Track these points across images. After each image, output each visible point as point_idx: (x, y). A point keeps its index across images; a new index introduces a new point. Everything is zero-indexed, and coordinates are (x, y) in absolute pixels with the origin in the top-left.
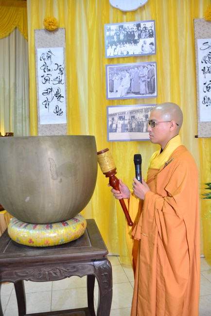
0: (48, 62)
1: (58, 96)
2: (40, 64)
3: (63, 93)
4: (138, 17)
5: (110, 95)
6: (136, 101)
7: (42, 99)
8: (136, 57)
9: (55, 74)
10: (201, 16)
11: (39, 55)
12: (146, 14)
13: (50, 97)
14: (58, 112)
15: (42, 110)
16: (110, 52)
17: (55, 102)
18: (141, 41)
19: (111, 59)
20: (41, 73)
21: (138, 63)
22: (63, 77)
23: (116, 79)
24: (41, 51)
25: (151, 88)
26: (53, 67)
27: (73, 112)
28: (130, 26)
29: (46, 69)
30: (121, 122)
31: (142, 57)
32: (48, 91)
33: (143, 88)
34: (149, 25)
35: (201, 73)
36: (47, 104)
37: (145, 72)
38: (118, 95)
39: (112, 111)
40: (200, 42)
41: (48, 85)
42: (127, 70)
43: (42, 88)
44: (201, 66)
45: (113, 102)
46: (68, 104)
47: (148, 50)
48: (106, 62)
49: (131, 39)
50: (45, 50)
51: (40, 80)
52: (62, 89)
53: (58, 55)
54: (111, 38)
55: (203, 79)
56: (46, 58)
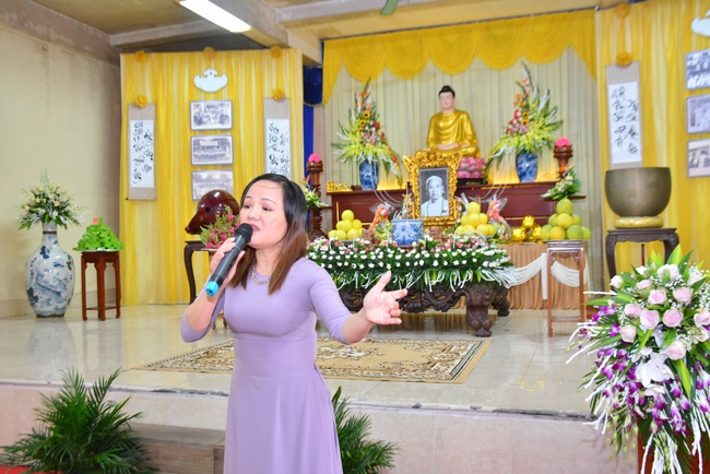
0: (621, 99)
1: (632, 133)
2: (612, 101)
3: (637, 130)
5: (691, 130)
7: (614, 137)
9: (628, 111)
11: (611, 92)
13: (623, 135)
14: (632, 150)
15: (615, 149)
16: (692, 83)
17: (629, 140)
19: (692, 91)
20: (612, 110)
22: (637, 114)
23: (698, 112)
24: (612, 88)
26: (626, 103)
27: (649, 146)
29: (618, 105)
30: (703, 157)
32: (622, 129)
36: (619, 141)
38: (701, 129)
39: (692, 145)
41: (621, 123)
43: (614, 126)
45: (694, 136)
46: (642, 141)
48: (687, 95)
50: (617, 87)
51: (612, 118)
52: (637, 126)
53: (632, 90)
54: (692, 67)
56: (618, 95)
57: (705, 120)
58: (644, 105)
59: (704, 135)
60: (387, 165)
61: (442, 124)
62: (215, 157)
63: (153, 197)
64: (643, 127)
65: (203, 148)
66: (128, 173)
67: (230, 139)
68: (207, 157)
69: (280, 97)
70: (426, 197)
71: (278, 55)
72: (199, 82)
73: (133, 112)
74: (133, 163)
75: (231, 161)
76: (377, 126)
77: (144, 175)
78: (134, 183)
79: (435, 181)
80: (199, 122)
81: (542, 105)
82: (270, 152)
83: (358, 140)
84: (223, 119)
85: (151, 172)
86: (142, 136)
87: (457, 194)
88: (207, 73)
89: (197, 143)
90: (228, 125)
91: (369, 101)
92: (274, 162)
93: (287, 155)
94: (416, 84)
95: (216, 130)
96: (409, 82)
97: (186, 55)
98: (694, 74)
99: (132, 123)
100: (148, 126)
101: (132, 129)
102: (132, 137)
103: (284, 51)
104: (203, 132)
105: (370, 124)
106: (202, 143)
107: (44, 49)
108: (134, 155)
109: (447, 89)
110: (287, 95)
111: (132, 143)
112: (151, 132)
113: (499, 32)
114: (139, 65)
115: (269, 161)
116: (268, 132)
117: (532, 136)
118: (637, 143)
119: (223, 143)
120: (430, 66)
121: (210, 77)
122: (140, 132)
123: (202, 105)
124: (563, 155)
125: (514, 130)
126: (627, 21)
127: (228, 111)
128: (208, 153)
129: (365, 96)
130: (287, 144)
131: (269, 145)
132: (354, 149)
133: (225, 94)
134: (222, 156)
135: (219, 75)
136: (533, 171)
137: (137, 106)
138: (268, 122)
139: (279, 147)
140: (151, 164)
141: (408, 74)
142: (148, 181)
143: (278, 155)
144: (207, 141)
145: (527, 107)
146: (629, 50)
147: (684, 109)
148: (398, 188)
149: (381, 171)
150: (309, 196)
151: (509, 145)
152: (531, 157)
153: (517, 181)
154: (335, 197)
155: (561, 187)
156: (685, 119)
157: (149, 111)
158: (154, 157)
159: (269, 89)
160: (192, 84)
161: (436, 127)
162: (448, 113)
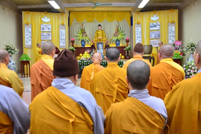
0: (138, 31)
2: (136, 31)
3: (141, 37)
4: (157, 22)
5: (151, 38)
6: (156, 39)
7: (136, 38)
8: (156, 30)
9: (139, 33)
10: (170, 22)
11: (136, 29)
12: (158, 21)
13: (138, 38)
14: (140, 41)
15: (137, 40)
16: (151, 29)
17: (139, 39)
18: (157, 27)
19: (151, 30)
20: (136, 33)
21: (156, 31)
22: (141, 34)
23: (152, 34)
24: (136, 28)
25: (159, 36)
26: (139, 32)
28: (155, 24)
29: (137, 32)
30: (153, 43)
31: (157, 30)
32: (138, 37)
33: (157, 36)
34: (159, 24)
35: (169, 34)
36: (137, 39)
37: (158, 33)
38: (152, 38)
39: (151, 41)
40: (169, 27)
41: (138, 35)
42: (154, 33)
43: (137, 36)
44: (169, 32)
45: (151, 39)
46: (142, 39)
47: (158, 29)
48: (150, 31)
49: (155, 26)
50: (137, 28)
51: (136, 34)
52: (141, 36)
53: (140, 29)
54: (151, 26)
55: (169, 35)
56: (137, 30)
57: (153, 36)
58: (142, 32)
59: (153, 39)
60: (88, 41)
61: (98, 33)
62: (47, 38)
63: (31, 47)
64: (142, 37)
65: (44, 36)
66: (25, 41)
67: (51, 34)
68: (45, 38)
69: (63, 25)
70: (98, 49)
71: (63, 15)
72: (43, 19)
73: (26, 26)
74: (26, 39)
75: (51, 39)
76: (85, 32)
77: (29, 42)
78: (26, 44)
79: (100, 45)
80: (43, 29)
81: (121, 30)
82: (61, 37)
83: (81, 35)
84: (49, 29)
85: (31, 41)
86: (28, 32)
87: (105, 48)
88: (45, 17)
89: (42, 34)
90: (50, 31)
91: (83, 27)
92: (61, 40)
93: (64, 38)
94: (92, 23)
95: (47, 31)
96: (90, 23)
97: (39, 13)
98: (151, 27)
99: (26, 29)
100: (30, 30)
101: (26, 30)
102: (26, 32)
103: (64, 14)
104: (44, 32)
105: (83, 32)
106: (44, 34)
107: (4, 9)
108: (26, 37)
109: (100, 25)
110: (65, 24)
111: (26, 34)
112: (31, 31)
113: (110, 14)
114: (27, 14)
115: (60, 39)
116: (60, 32)
117: (120, 37)
119: (49, 35)
120: (95, 20)
121: (46, 19)
122: (28, 31)
123: (44, 25)
124: (127, 41)
125: (116, 35)
126: (139, 15)
127: (50, 27)
128: (45, 37)
129: (82, 25)
130: (65, 36)
131: (60, 36)
132: (81, 38)
133: (49, 23)
134: (49, 38)
135: (48, 18)
136: (119, 44)
137: (27, 24)
138: (60, 30)
139: (63, 36)
140: (31, 39)
141: (90, 21)
143: (62, 38)
144: (45, 34)
145: (118, 30)
146: (139, 21)
147: (149, 34)
148: (90, 46)
149: (86, 42)
150: (72, 48)
151: (115, 38)
152: (119, 41)
153: (116, 46)
154: (76, 48)
155: (128, 48)
156: (150, 36)
157: (30, 26)
158: (31, 37)
159: (60, 22)
160: (41, 20)
161: (97, 33)
162: (100, 31)
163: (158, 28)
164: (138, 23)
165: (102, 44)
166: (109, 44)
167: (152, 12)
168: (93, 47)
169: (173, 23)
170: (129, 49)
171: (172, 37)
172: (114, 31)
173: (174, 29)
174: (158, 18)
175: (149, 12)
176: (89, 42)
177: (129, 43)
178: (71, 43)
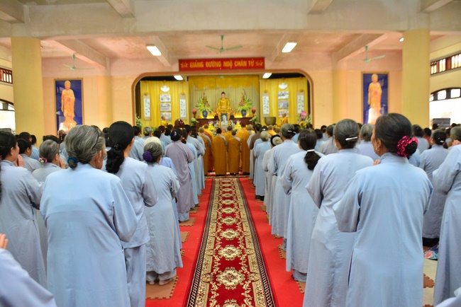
2: (263, 100)
3: (268, 107)
4: (285, 90)
6: (285, 109)
7: (264, 108)
8: (284, 99)
9: (267, 102)
10: (299, 90)
12: (287, 89)
13: (266, 108)
14: (267, 111)
15: (264, 111)
16: (279, 98)
20: (264, 102)
23: (280, 104)
24: (263, 97)
25: (288, 106)
27: (271, 111)
28: (283, 92)
31: (286, 99)
34: (288, 92)
37: (287, 103)
39: (279, 111)
40: (298, 96)
41: (265, 105)
42: (283, 102)
44: (298, 102)
45: (279, 109)
46: (270, 109)
48: (278, 100)
49: (283, 95)
50: (265, 97)
51: (263, 104)
53: (267, 98)
54: (279, 95)
55: (299, 104)
56: (265, 99)
57: (281, 106)
58: (270, 101)
59: (281, 109)
61: (222, 101)
63: (150, 119)
64: (270, 106)
65: (163, 107)
66: (143, 113)
69: (183, 94)
70: (222, 120)
72: (162, 89)
73: (144, 96)
74: (145, 110)
75: (170, 110)
76: (207, 102)
77: (148, 113)
78: (146, 116)
79: (224, 117)
80: (162, 99)
81: (248, 99)
82: (181, 108)
83: (203, 105)
84: (168, 99)
85: (150, 113)
86: (147, 103)
89: (162, 105)
90: (170, 101)
91: (205, 96)
94: (214, 90)
95: (167, 102)
96: (212, 90)
97: (158, 82)
99: (144, 99)
100: (149, 100)
101: (144, 101)
102: (144, 103)
104: (163, 102)
105: (205, 102)
108: (145, 108)
109: (223, 93)
110: (185, 93)
111: (144, 105)
112: (149, 102)
113: (235, 79)
114: (145, 84)
115: (181, 110)
116: (180, 103)
117: (246, 107)
118: (268, 109)
119: (169, 105)
120: (218, 86)
121: (165, 88)
123: (163, 95)
124: (254, 112)
125: (241, 105)
126: (267, 83)
127: (170, 97)
128: (165, 108)
129: (204, 94)
130: (185, 106)
131: (181, 106)
132: (203, 108)
133: (169, 92)
134: (168, 109)
135: (167, 88)
136: (245, 114)
137: (146, 95)
138: (180, 100)
140: (149, 110)
141: (212, 88)
142: (148, 115)
143: (183, 109)
144: (164, 105)
145: (244, 99)
146: (267, 89)
147: (277, 103)
148: (213, 118)
149: (209, 113)
150: (194, 119)
151: (240, 109)
152: (245, 111)
153: (241, 117)
154: (198, 120)
155: (253, 119)
156: (278, 105)
157: (149, 96)
158: (150, 108)
159: (180, 91)
160: (160, 89)
161: (221, 103)
162: (224, 99)
163: (286, 97)
164: (266, 92)
165: (226, 115)
166: (234, 114)
167: (280, 80)
168: (216, 118)
169: (302, 91)
170: (255, 120)
171: (301, 107)
172: (239, 100)
173: (302, 98)
174: (286, 86)
175: (277, 80)
176: (212, 113)
177: (256, 114)
178: (193, 115)
